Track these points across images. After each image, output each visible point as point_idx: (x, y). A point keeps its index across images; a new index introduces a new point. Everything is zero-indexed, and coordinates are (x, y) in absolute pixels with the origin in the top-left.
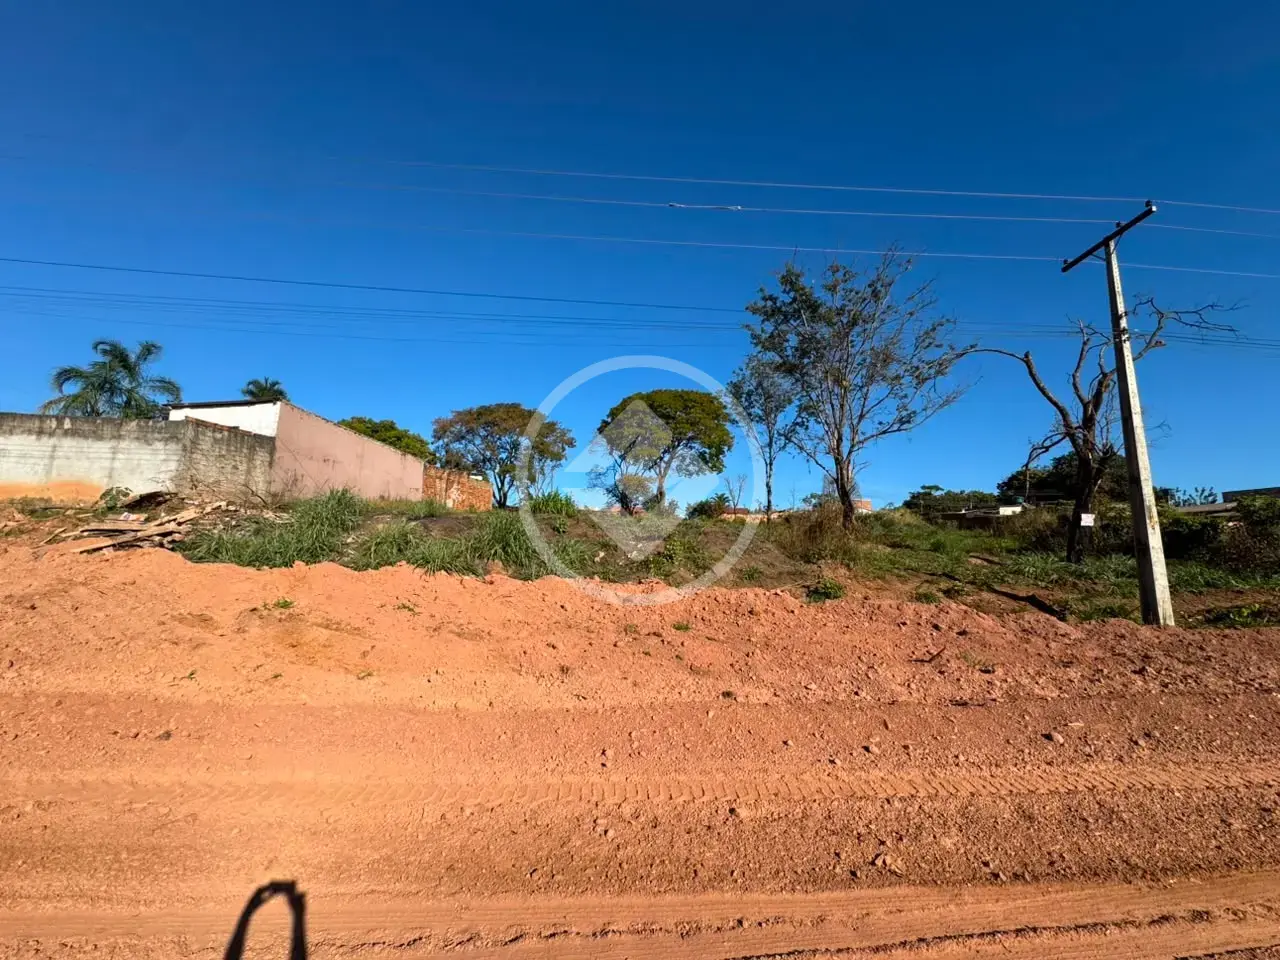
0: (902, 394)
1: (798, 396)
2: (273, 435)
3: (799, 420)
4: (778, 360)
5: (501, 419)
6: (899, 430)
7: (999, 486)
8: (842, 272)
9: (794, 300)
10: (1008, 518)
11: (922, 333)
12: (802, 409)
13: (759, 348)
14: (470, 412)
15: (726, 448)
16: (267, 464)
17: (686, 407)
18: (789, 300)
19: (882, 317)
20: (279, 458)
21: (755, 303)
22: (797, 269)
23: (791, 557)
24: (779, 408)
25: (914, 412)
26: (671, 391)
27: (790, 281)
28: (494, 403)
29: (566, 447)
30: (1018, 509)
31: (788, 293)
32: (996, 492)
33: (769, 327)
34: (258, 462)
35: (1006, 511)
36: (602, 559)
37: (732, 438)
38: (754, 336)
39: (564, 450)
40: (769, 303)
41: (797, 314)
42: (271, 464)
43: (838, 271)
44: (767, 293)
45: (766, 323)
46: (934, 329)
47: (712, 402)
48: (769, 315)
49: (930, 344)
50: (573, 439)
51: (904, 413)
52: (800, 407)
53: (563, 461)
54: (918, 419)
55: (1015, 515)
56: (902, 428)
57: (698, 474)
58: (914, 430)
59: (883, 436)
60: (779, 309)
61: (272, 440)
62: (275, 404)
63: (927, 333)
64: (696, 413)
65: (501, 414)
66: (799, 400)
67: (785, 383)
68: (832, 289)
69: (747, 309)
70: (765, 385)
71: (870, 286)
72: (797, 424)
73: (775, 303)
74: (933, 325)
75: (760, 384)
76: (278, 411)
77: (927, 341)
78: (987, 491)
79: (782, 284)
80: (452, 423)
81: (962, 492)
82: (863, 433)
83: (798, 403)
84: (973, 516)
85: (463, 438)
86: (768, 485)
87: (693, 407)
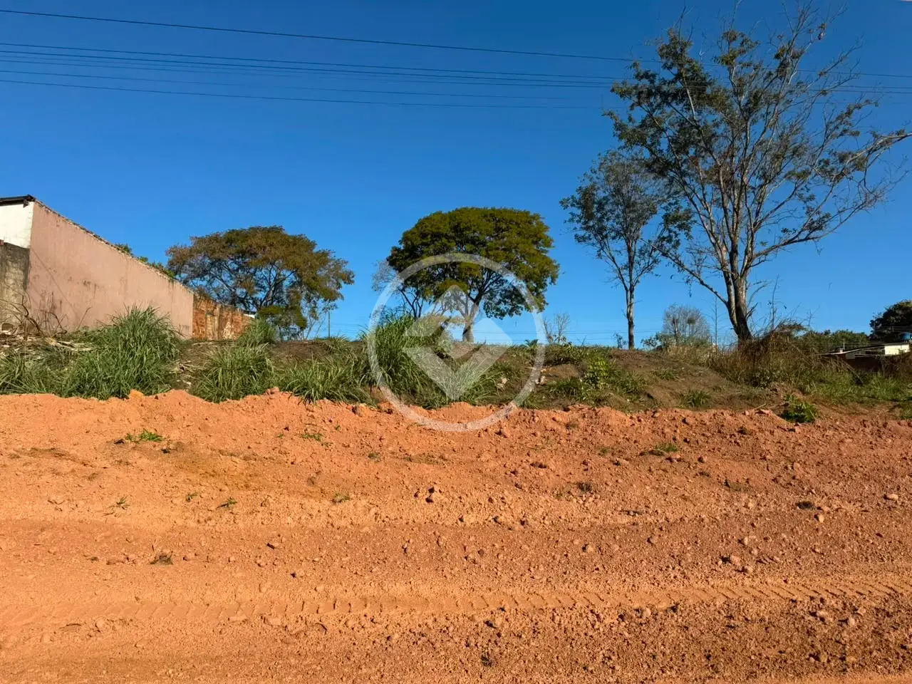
0: (806, 195)
1: (664, 205)
2: (25, 247)
3: (666, 234)
4: (646, 154)
5: (259, 246)
6: (807, 239)
7: (873, 323)
8: (739, 39)
9: (679, 76)
10: (892, 358)
11: (833, 119)
12: (668, 219)
13: (623, 142)
14: (215, 239)
15: (549, 280)
16: (19, 284)
17: (498, 230)
18: (672, 77)
19: (788, 97)
20: (34, 278)
21: (624, 83)
22: (683, 37)
23: (735, 380)
24: (641, 219)
25: (827, 216)
26: (477, 209)
27: (673, 53)
28: (247, 228)
29: (342, 283)
30: (906, 348)
31: (670, 68)
32: (868, 331)
33: (640, 114)
34: (11, 282)
35: (891, 350)
36: (506, 385)
37: (556, 267)
38: (620, 127)
39: (339, 287)
40: (645, 82)
41: (679, 96)
42: (25, 284)
43: (734, 39)
44: (642, 70)
45: (637, 108)
46: (849, 113)
47: (530, 223)
48: (643, 96)
49: (845, 131)
50: (350, 273)
51: (816, 218)
52: (666, 217)
53: (338, 302)
54: (833, 224)
55: (903, 355)
56: (812, 235)
57: (511, 314)
58: (826, 237)
59: (788, 246)
60: (658, 90)
61: (25, 252)
62: (25, 205)
63: (840, 117)
64: (512, 237)
65: (258, 240)
66: (666, 208)
67: (651, 186)
68: (728, 61)
69: (613, 90)
70: (624, 191)
71: (777, 57)
72: (664, 238)
73: (652, 82)
74: (849, 109)
75: (618, 191)
76: (31, 215)
77: (841, 128)
78: (857, 331)
79: (662, 56)
80: (192, 252)
81: (827, 333)
82: (763, 244)
83: (664, 212)
84: (854, 357)
85: (205, 272)
86: (628, 315)
87: (508, 229)
